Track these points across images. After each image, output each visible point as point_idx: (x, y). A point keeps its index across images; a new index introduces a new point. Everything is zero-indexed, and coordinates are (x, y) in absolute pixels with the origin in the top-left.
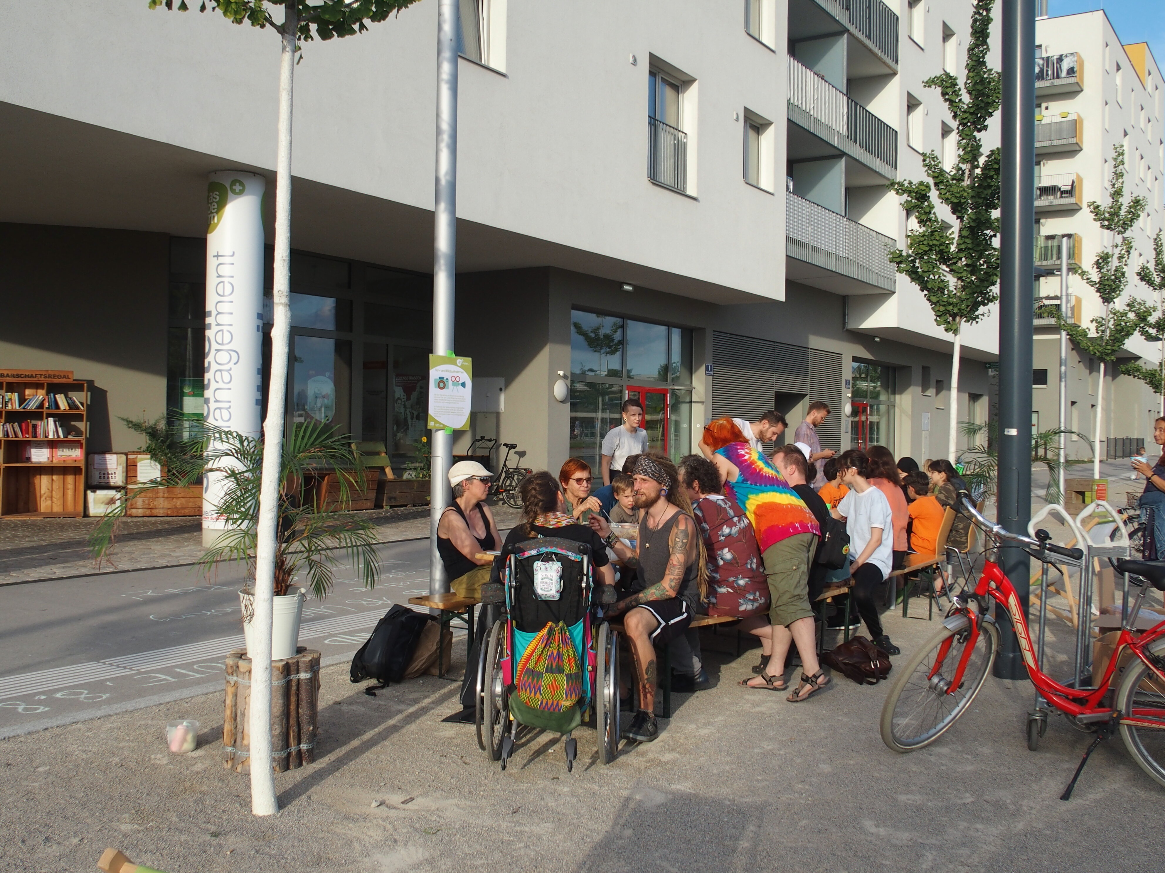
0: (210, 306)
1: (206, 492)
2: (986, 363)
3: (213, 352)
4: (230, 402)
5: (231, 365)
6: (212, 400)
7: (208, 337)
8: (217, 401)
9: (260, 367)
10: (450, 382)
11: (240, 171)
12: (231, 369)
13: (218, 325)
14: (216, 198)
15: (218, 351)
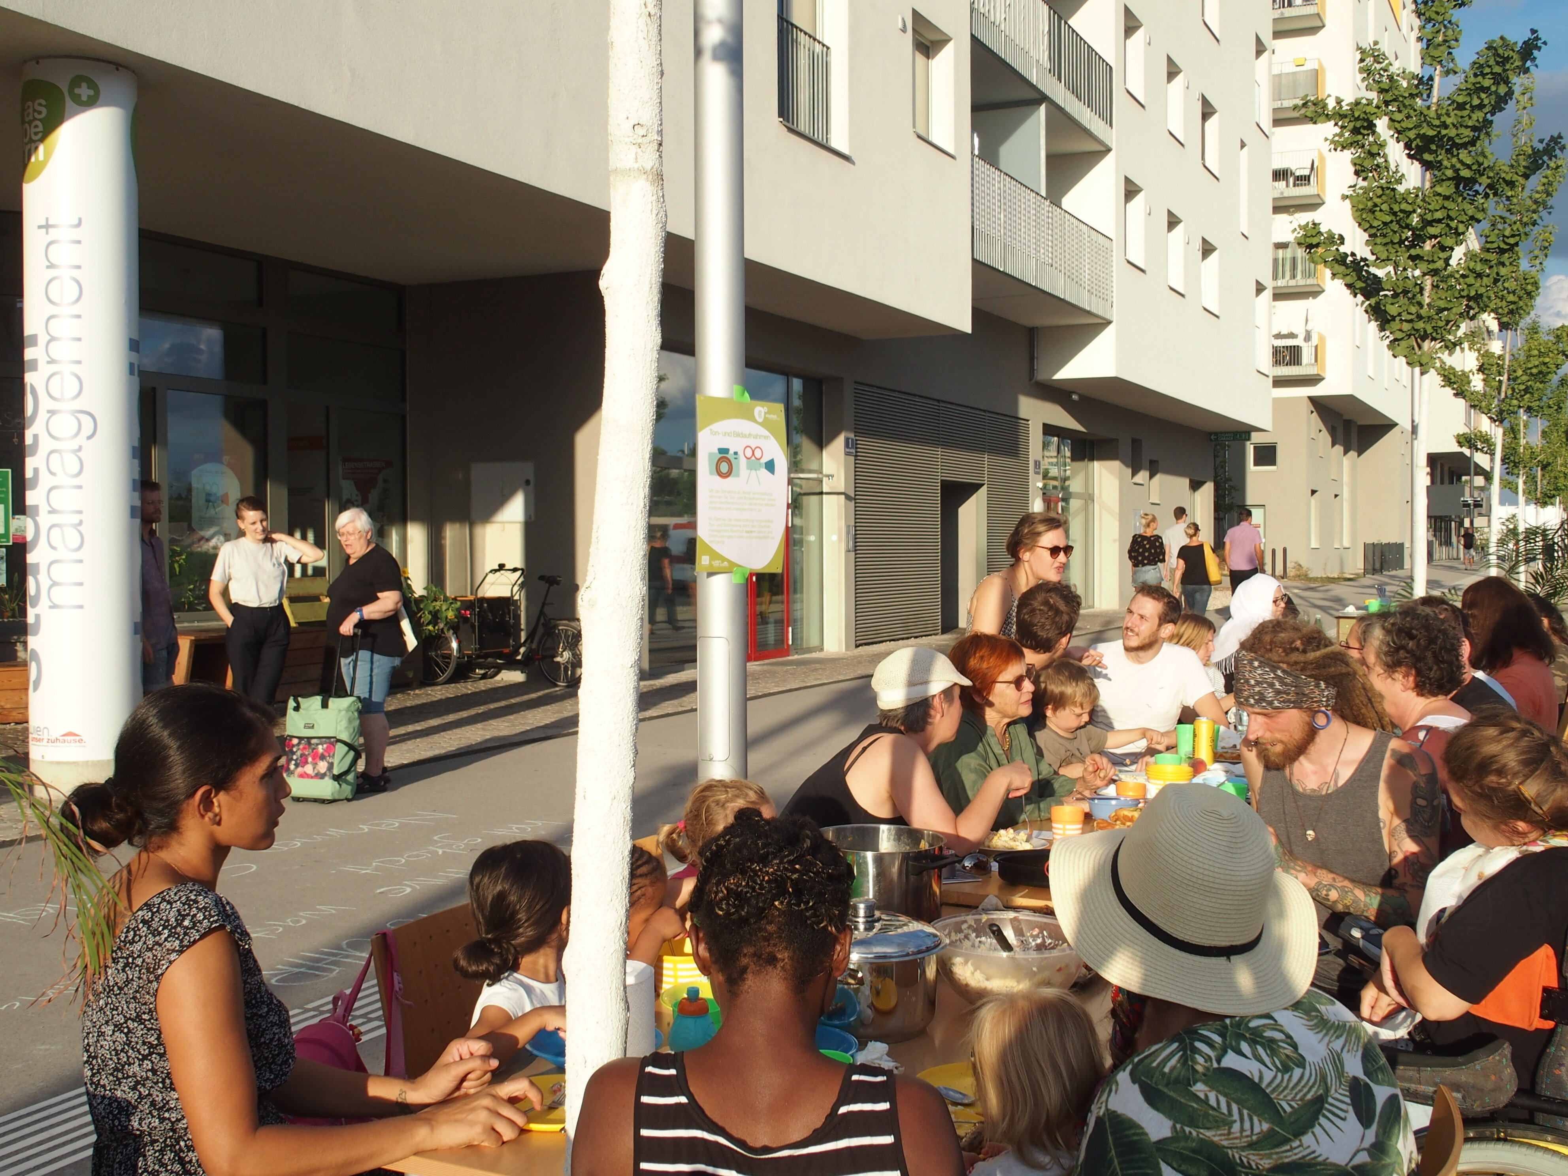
0: (32, 324)
1: (35, 690)
2: (1211, 434)
3: (42, 416)
4: (80, 512)
5: (81, 440)
6: (43, 509)
7: (32, 385)
8: (53, 511)
9: (136, 444)
10: (743, 461)
11: (88, 58)
12: (80, 449)
13: (52, 362)
14: (40, 113)
15: (52, 412)
